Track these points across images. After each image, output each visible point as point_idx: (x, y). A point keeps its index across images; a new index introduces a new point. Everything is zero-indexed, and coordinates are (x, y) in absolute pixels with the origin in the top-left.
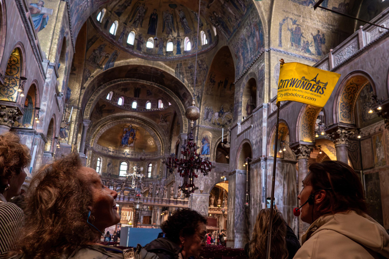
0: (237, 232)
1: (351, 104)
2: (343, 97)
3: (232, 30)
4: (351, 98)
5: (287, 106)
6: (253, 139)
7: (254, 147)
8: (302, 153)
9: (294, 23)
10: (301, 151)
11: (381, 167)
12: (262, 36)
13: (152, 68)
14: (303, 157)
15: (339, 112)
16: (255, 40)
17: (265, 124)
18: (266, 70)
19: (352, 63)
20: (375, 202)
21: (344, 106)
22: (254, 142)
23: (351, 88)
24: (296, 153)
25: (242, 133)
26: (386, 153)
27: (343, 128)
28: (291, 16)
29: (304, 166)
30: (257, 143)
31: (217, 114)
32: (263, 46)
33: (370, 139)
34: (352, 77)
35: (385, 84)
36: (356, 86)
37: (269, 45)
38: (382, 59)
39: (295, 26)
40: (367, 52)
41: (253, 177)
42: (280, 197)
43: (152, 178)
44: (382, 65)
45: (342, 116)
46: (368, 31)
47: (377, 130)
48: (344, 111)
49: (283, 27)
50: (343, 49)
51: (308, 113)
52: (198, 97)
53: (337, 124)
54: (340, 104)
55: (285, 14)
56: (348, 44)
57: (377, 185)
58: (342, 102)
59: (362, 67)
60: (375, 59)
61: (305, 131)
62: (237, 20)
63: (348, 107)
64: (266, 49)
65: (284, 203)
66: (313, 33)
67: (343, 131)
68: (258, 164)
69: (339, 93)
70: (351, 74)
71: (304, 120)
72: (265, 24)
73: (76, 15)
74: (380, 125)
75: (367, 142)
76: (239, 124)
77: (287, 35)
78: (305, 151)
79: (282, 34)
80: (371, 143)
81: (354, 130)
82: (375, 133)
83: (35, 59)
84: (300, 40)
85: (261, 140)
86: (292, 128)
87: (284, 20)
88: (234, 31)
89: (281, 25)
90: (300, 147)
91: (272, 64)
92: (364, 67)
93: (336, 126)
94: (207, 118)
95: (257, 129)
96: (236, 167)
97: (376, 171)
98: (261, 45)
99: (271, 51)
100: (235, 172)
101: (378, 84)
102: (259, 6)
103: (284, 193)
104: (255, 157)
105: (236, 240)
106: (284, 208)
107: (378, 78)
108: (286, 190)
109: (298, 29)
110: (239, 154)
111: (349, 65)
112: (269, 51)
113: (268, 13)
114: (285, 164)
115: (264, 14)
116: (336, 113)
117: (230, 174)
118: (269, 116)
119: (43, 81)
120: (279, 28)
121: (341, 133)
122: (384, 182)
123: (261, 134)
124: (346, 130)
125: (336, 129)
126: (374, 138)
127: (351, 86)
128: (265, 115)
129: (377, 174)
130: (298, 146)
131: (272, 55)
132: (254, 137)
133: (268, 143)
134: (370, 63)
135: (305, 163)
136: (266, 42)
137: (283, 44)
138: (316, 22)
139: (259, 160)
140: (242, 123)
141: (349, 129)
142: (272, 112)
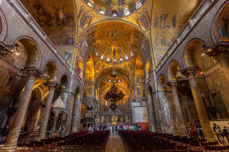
0: (152, 124)
1: (192, 57)
2: (187, 55)
3: (138, 47)
4: (192, 54)
5: (162, 68)
6: (152, 85)
7: (153, 88)
8: (172, 86)
9: (162, 36)
10: (172, 85)
11: (220, 89)
12: (149, 45)
13: (116, 67)
14: (173, 88)
15: (187, 62)
16: (147, 47)
17: (155, 78)
18: (152, 56)
19: (188, 37)
20: (221, 106)
21: (188, 59)
22: (152, 86)
23: (191, 50)
24: (170, 87)
25: (148, 83)
26: (222, 81)
27: (191, 70)
28: (160, 34)
29: (175, 92)
30: (153, 86)
31: (141, 79)
32: (150, 48)
33: (210, 77)
34: (190, 43)
35: (210, 38)
36: (193, 48)
37: (152, 47)
38: (205, 27)
39: (162, 37)
40: (195, 28)
41: (154, 100)
42: (167, 108)
43: (124, 105)
44: (206, 30)
45: (188, 64)
46: (193, 19)
47: (213, 72)
48: (189, 61)
49: (157, 39)
50: (182, 33)
51: (172, 68)
52: (133, 74)
53: (186, 68)
54: (186, 59)
55: (157, 34)
56: (185, 30)
57: (220, 98)
58: (187, 57)
59: (194, 36)
60: (201, 29)
61: (172, 76)
62: (139, 42)
63: (191, 59)
64: (151, 49)
65: (170, 110)
66: (171, 38)
67: (191, 71)
68: (155, 94)
69: (184, 53)
70: (189, 42)
71: (171, 72)
72: (149, 40)
73: (84, 53)
74: (214, 69)
75: (209, 78)
76: (146, 80)
77: (159, 42)
78: (174, 85)
79: (157, 42)
80: (211, 78)
81: (197, 70)
82: (212, 73)
83: (64, 66)
84: (165, 42)
85: (155, 84)
86: (166, 76)
87: (157, 36)
88: (139, 47)
89: (156, 38)
90: (171, 84)
91: (154, 54)
92: (195, 36)
93: (186, 69)
94: (138, 81)
95: (152, 80)
96: (148, 97)
97: (218, 91)
98: (149, 48)
99: (153, 49)
100: (147, 99)
101: (205, 40)
102: (146, 34)
103: (169, 105)
104: (153, 92)
105: (152, 128)
106: (170, 112)
107: (205, 37)
108: (170, 104)
109: (164, 38)
110: (148, 92)
111: (187, 38)
112: (152, 49)
113: (150, 35)
114: (167, 93)
115: (148, 36)
116: (185, 63)
117: (146, 100)
118: (156, 74)
119: (71, 74)
120: (155, 39)
121: (190, 72)
122: (224, 96)
123: (154, 82)
124: (193, 70)
125: (187, 70)
126: (212, 75)
127: (191, 48)
128: (155, 74)
129: (219, 92)
130: (170, 83)
131: (153, 50)
132: (152, 84)
133: (157, 85)
134: (198, 32)
135: (175, 91)
136: (151, 46)
137: (158, 45)
138: (171, 34)
139: (155, 93)
140: (147, 80)
141: (194, 69)
142: (157, 72)
